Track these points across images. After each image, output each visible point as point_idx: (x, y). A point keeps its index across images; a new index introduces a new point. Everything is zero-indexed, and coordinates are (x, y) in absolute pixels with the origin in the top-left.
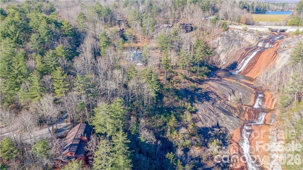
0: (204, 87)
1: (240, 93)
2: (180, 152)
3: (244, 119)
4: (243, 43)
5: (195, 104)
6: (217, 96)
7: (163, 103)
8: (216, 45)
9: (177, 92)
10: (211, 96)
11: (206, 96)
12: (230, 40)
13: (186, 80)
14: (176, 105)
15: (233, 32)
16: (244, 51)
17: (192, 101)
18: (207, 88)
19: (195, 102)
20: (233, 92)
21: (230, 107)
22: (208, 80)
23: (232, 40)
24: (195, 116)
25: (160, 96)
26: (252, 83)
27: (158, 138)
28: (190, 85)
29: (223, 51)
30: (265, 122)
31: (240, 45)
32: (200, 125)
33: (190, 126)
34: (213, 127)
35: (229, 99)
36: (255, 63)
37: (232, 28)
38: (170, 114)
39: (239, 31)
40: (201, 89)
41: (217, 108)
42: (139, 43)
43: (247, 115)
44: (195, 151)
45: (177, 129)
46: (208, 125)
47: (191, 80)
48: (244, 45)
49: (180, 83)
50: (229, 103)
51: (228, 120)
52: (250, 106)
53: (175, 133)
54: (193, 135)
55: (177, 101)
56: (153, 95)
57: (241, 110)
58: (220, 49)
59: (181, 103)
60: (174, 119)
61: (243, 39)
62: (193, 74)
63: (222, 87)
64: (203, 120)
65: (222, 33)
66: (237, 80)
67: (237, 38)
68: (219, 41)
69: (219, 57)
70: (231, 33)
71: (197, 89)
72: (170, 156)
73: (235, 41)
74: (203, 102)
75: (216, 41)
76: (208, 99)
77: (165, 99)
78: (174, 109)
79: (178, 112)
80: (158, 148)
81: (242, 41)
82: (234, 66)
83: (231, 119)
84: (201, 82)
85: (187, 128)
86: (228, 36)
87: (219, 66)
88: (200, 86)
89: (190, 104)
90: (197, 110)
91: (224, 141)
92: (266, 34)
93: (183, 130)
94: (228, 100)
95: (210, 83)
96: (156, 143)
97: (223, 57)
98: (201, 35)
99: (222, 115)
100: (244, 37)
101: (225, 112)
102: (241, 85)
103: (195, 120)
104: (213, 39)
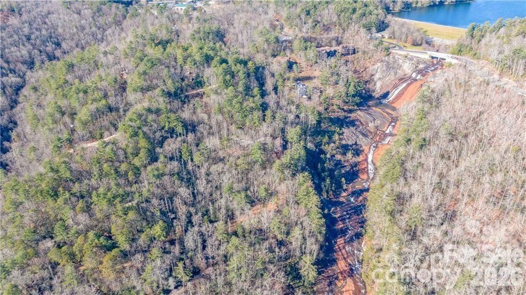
0: (353, 115)
1: (379, 121)
2: (328, 156)
3: (375, 140)
4: (400, 71)
5: (343, 129)
6: (361, 123)
7: (320, 127)
8: (375, 72)
9: (331, 120)
10: (356, 123)
11: (353, 123)
12: (389, 67)
13: (339, 110)
14: (329, 129)
15: (394, 57)
16: (397, 82)
17: (341, 126)
18: (355, 117)
19: (343, 127)
20: (374, 120)
21: (369, 131)
22: (357, 110)
23: (390, 68)
24: (341, 137)
25: (319, 122)
26: (393, 113)
27: (316, 147)
28: (342, 114)
29: (380, 79)
30: (388, 143)
31: (396, 74)
32: (344, 142)
33: (337, 143)
34: (353, 145)
35: (370, 126)
36: (402, 94)
37: (394, 53)
38: (325, 135)
39: (400, 57)
40: (350, 117)
41: (358, 131)
42: (303, 72)
43: (378, 138)
44: (338, 157)
45: (329, 144)
46: (350, 143)
47: (343, 109)
48: (400, 73)
49: (334, 112)
50: (369, 128)
51: (364, 140)
52: (383, 131)
53: (327, 146)
54: (338, 148)
55: (330, 126)
56: (315, 122)
57: (376, 134)
58: (377, 76)
59: (332, 128)
60: (327, 137)
61: (401, 66)
62: (346, 104)
63: (367, 116)
64: (346, 139)
65: (383, 58)
66: (382, 109)
67: (395, 66)
68: (378, 67)
69: (375, 84)
70: (392, 60)
71: (346, 118)
72: (322, 156)
73: (394, 68)
74: (349, 128)
75: (376, 67)
76: (354, 125)
77: (322, 124)
78: (328, 132)
79: (331, 134)
80: (316, 153)
81: (399, 70)
82: (386, 95)
83: (366, 140)
84: (350, 111)
85: (335, 143)
86: (388, 62)
87: (374, 94)
88: (349, 115)
89: (339, 128)
90: (343, 133)
91: (357, 152)
92: (425, 62)
93: (332, 145)
94: (368, 126)
95: (359, 112)
96: (316, 150)
97: (378, 85)
98: (363, 59)
99: (361, 136)
100: (403, 64)
101: (363, 135)
102: (383, 115)
103: (340, 139)
104: (373, 65)
